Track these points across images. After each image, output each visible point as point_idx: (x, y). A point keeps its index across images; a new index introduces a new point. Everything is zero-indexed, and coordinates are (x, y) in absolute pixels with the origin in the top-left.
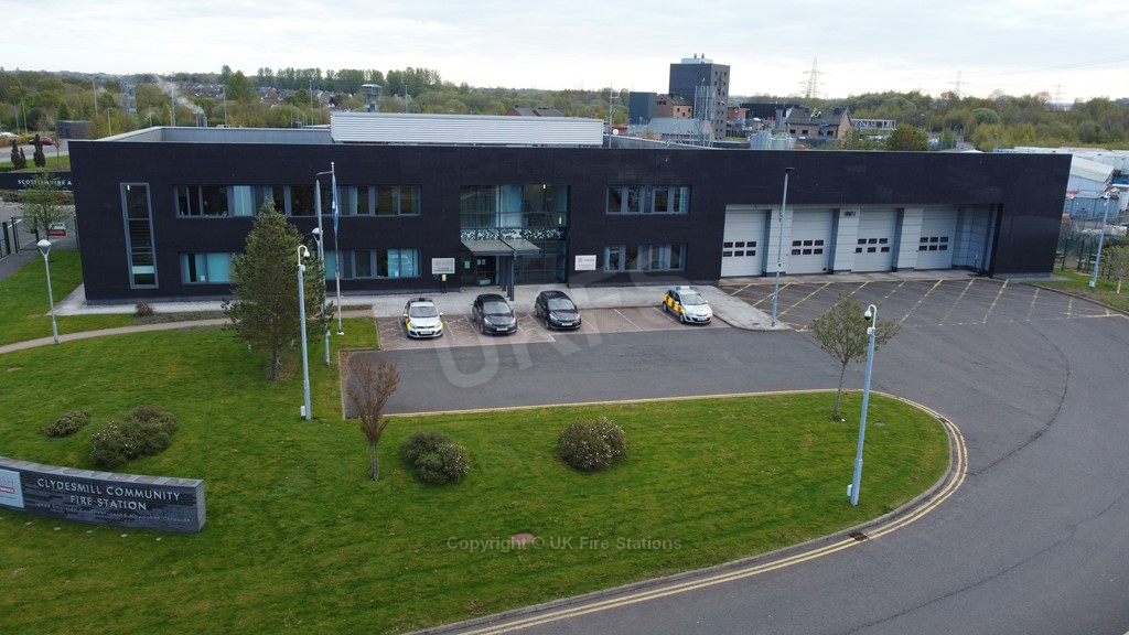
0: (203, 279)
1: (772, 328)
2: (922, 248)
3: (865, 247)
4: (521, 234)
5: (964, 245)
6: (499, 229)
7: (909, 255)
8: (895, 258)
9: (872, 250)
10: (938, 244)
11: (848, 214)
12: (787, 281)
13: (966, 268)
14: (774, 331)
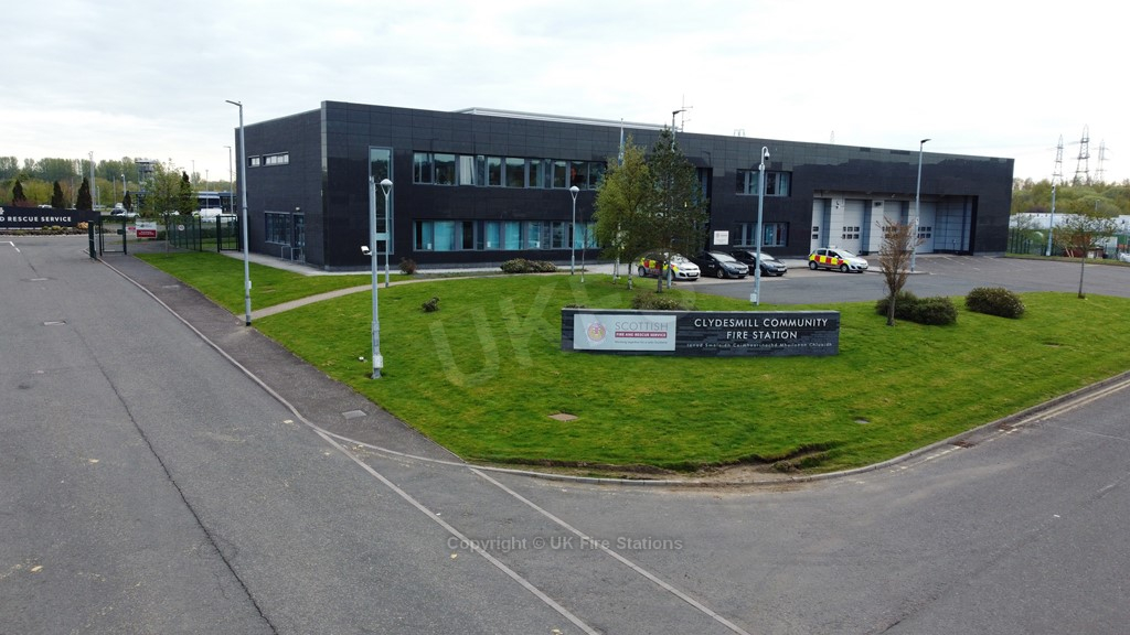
0: (429, 247)
5: (943, 233)
10: (926, 232)
11: (878, 204)
13: (947, 251)
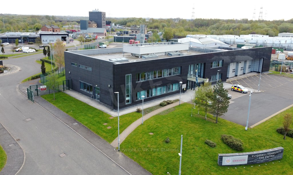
0: (139, 99)
2: (249, 68)
7: (247, 70)
9: (241, 70)
11: (240, 62)
13: (254, 72)
14: (260, 92)
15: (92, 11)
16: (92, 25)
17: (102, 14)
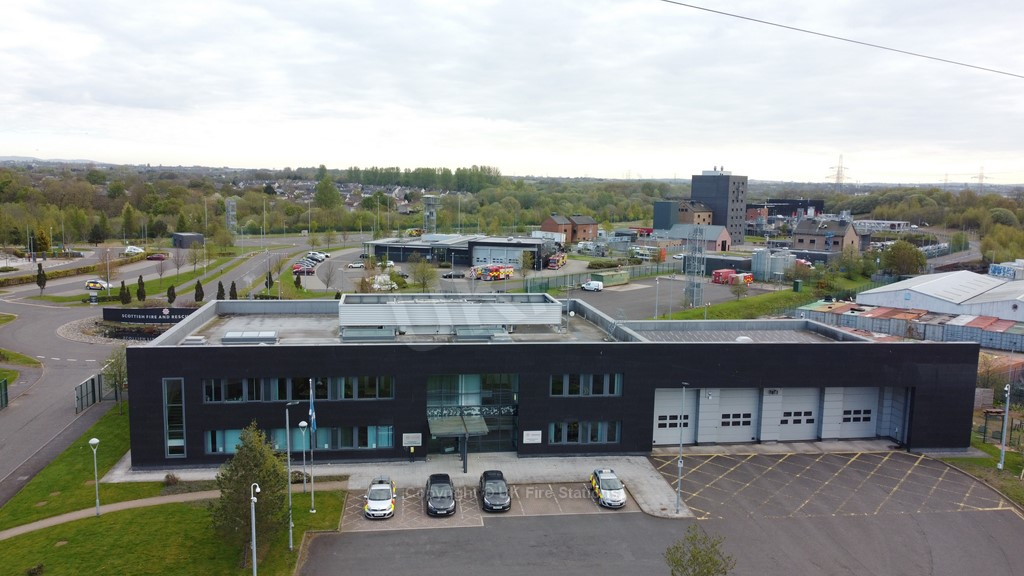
0: (221, 450)
1: (677, 516)
2: (846, 420)
3: (791, 419)
4: (480, 410)
5: (886, 418)
6: (461, 407)
7: (833, 426)
8: (819, 429)
9: (797, 422)
10: (862, 416)
11: (772, 393)
12: (714, 451)
13: (888, 438)
14: (677, 519)
15: (701, 174)
16: (693, 217)
17: (731, 184)
